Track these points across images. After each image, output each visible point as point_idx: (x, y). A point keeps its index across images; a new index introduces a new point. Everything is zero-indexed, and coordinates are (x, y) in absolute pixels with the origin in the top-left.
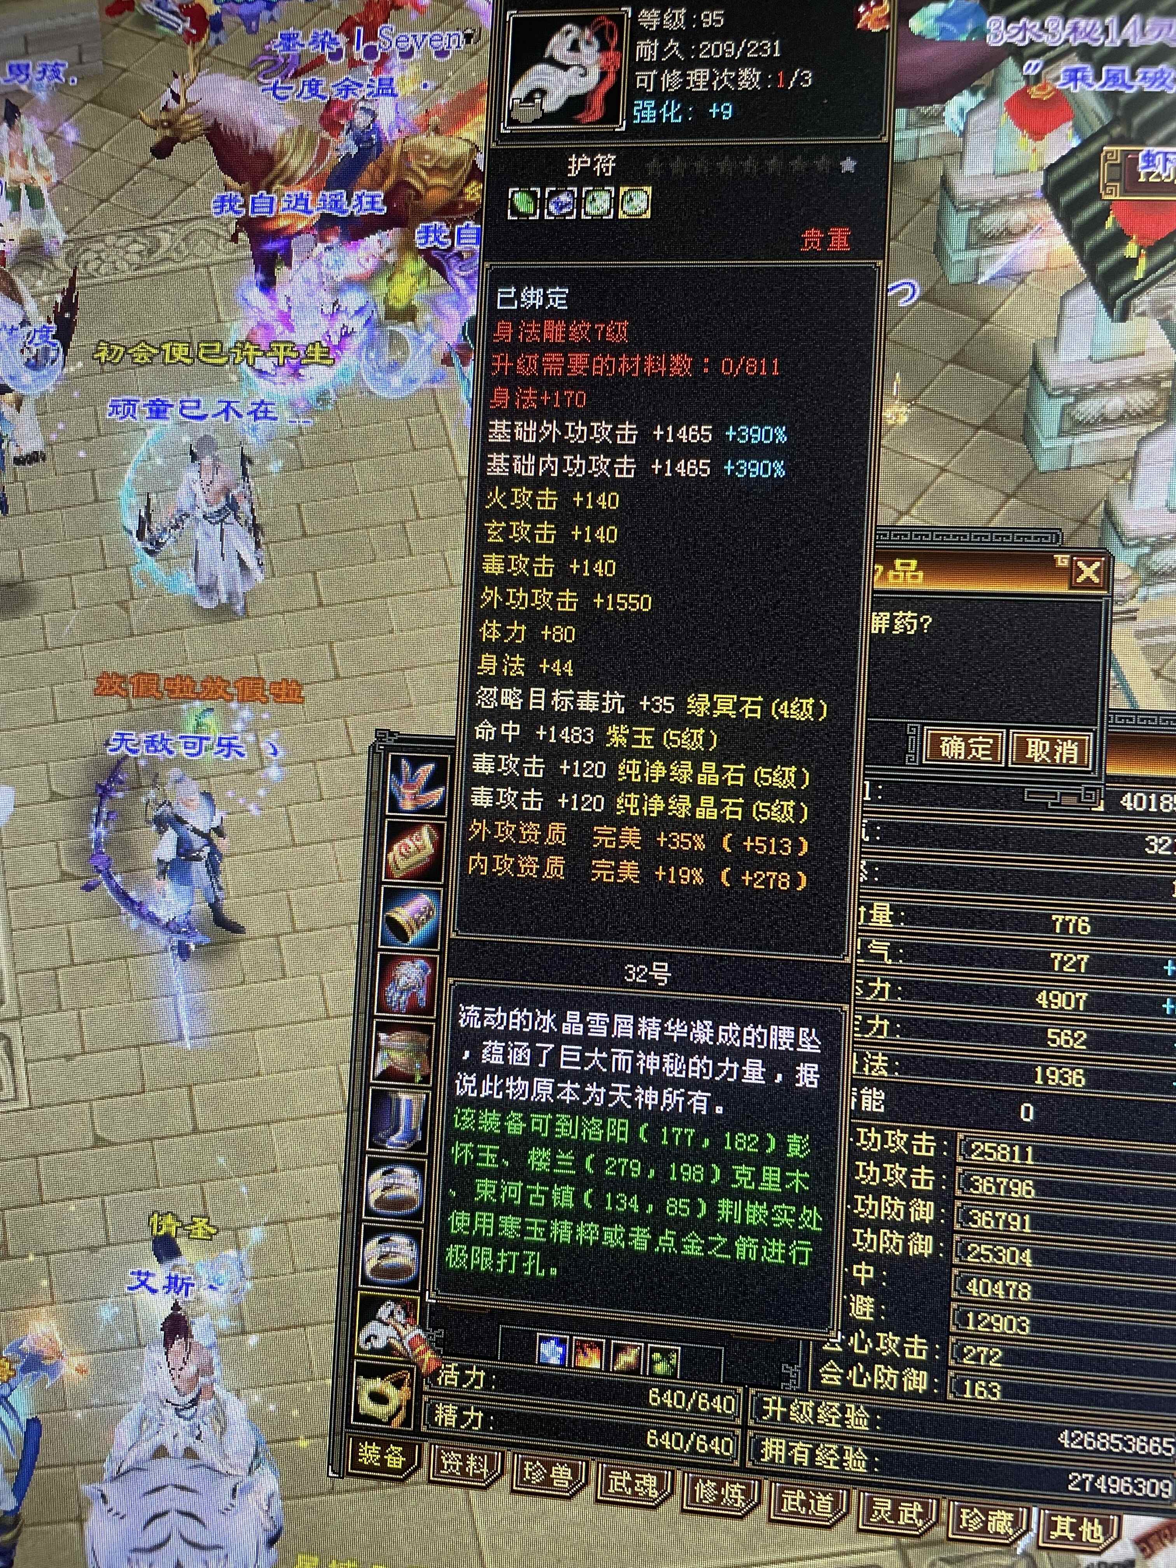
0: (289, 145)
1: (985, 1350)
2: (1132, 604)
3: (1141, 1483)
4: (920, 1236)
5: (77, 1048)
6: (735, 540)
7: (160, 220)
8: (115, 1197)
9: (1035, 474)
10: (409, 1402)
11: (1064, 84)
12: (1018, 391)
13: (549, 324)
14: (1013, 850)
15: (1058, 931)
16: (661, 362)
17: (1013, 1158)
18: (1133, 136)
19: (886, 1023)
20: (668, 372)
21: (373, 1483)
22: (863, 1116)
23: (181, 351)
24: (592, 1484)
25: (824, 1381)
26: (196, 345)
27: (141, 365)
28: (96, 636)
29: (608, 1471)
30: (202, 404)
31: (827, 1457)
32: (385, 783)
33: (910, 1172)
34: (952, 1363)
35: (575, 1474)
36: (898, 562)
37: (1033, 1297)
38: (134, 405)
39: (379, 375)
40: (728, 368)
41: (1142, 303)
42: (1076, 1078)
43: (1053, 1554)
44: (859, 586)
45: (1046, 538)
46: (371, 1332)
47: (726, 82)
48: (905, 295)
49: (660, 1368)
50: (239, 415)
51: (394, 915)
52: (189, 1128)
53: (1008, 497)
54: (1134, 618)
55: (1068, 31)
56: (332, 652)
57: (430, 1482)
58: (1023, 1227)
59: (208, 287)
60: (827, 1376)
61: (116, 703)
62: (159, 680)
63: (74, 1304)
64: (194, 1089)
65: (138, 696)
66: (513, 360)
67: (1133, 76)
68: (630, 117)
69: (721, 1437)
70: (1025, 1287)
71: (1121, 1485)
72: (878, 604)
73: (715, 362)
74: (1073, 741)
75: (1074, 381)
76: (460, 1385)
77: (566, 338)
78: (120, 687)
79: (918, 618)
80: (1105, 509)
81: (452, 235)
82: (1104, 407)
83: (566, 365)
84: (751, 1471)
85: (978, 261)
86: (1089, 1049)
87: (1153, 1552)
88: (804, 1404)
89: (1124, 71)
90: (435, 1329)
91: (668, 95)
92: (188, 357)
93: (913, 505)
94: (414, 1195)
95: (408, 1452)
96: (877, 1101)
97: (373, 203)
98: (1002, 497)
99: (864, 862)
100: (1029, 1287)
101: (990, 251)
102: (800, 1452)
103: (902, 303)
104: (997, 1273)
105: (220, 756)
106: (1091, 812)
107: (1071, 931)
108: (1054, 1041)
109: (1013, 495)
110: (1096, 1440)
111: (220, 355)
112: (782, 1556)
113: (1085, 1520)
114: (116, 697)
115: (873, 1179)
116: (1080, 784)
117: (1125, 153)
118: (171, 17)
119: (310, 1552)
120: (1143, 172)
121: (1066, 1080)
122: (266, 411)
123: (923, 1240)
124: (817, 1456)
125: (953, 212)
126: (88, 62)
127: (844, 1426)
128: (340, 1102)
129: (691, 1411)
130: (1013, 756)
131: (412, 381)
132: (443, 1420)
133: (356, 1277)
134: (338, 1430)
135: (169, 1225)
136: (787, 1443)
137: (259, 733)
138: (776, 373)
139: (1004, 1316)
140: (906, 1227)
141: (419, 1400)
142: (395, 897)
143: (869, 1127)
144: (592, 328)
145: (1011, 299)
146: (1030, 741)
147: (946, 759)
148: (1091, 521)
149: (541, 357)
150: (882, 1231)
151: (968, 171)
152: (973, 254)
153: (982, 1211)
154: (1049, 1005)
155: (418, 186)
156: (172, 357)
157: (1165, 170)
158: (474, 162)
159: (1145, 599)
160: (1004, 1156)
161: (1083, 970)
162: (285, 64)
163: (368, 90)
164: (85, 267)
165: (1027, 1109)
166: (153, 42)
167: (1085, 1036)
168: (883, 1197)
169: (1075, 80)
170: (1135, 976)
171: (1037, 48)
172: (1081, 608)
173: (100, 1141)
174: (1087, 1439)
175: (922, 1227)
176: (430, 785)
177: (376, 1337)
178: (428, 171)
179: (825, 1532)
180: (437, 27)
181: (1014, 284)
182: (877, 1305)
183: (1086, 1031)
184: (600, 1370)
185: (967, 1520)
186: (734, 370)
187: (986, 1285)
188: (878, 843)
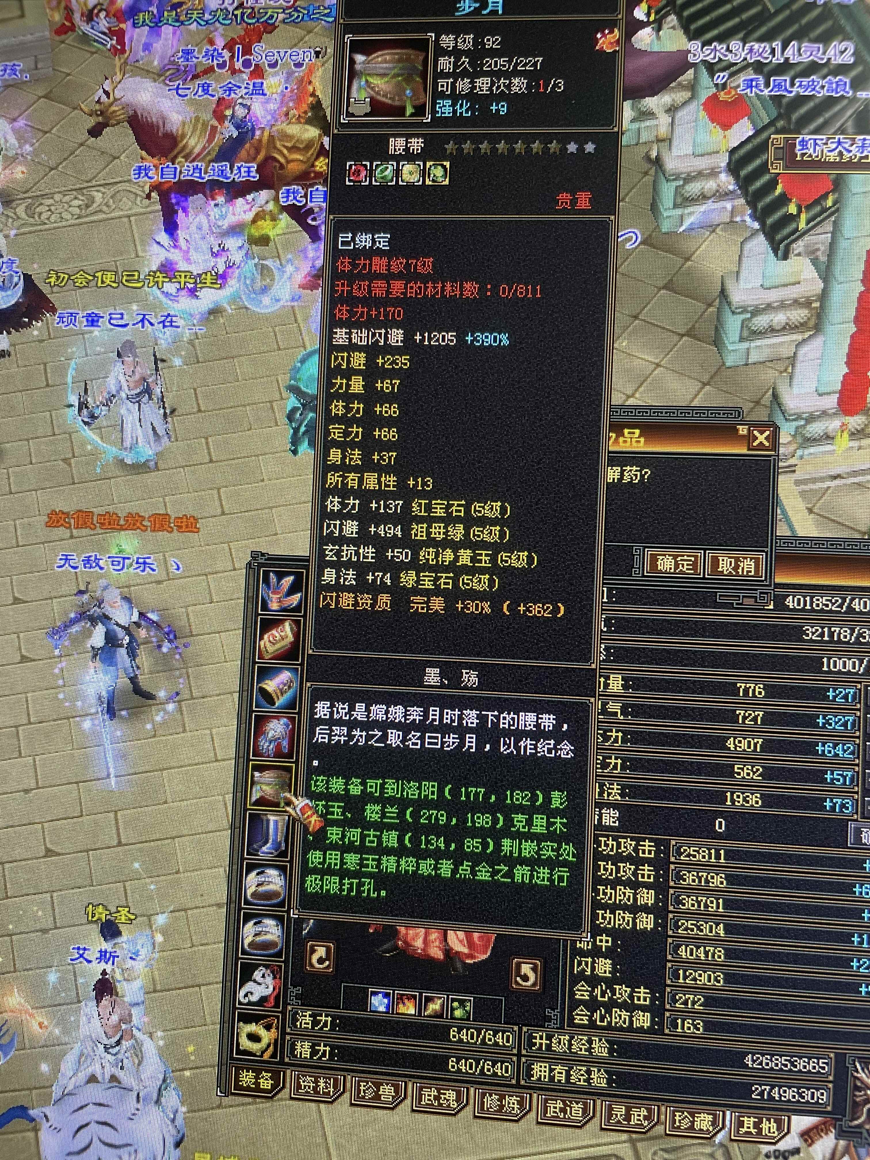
0: (188, 130)
1: (692, 997)
2: (792, 461)
3: (804, 1092)
4: (645, 915)
5: (33, 785)
6: (510, 415)
7: (94, 183)
8: (60, 893)
9: (723, 368)
10: (276, 1041)
11: (743, 90)
12: (711, 309)
13: (376, 260)
14: (709, 637)
15: (741, 694)
16: (456, 288)
17: (710, 858)
18: (792, 127)
19: (619, 761)
20: (461, 294)
21: (250, 1100)
22: (604, 829)
23: (109, 278)
24: (409, 1098)
25: (576, 1021)
26: (120, 273)
27: (81, 288)
28: (47, 484)
29: (421, 1089)
30: (125, 316)
31: (578, 1076)
32: (258, 590)
33: (637, 869)
34: (668, 1007)
35: (396, 1091)
36: (626, 431)
37: (725, 958)
38: (75, 317)
39: (253, 296)
40: (505, 291)
41: (799, 246)
42: (755, 800)
43: (742, 1145)
44: (599, 449)
45: (731, 414)
46: (250, 990)
47: (502, 88)
48: (631, 240)
49: (458, 1013)
50: (152, 324)
51: (265, 686)
52: (115, 843)
53: (704, 384)
54: (794, 471)
55: (746, 52)
56: (219, 496)
57: (292, 1099)
58: (718, 908)
59: (129, 231)
60: (578, 1017)
61: (62, 532)
62: (93, 515)
63: (31, 972)
64: (119, 813)
65: (77, 528)
66: (350, 285)
67: (792, 84)
68: (434, 112)
69: (502, 1062)
70: (720, 951)
71: (790, 1094)
72: (612, 461)
73: (496, 287)
74: (751, 559)
75: (750, 303)
76: (313, 1028)
77: (388, 270)
78: (64, 520)
79: (640, 471)
80: (773, 393)
81: (306, 196)
82: (772, 320)
83: (388, 290)
84: (524, 1087)
85: (682, 217)
86: (764, 779)
87: (813, 1142)
88: (562, 1037)
89: (786, 80)
90: (295, 987)
91: (461, 97)
92: (114, 282)
93: (636, 390)
94: (279, 890)
95: (275, 1077)
96: (613, 818)
97: (249, 172)
98: (700, 385)
99: (603, 646)
100: (723, 951)
101: (690, 209)
102: (559, 1073)
103: (628, 246)
104: (699, 941)
105: (138, 570)
106: (764, 609)
107: (751, 695)
108: (739, 774)
109: (708, 384)
110: (772, 1061)
111: (138, 281)
112: (548, 1149)
113: (764, 1119)
114: (62, 528)
115: (611, 874)
116: (756, 590)
117: (787, 140)
118: (102, 36)
119: (203, 1151)
120: (799, 153)
121: (748, 802)
122: (171, 322)
123: (647, 918)
124: (571, 1075)
125: (664, 181)
126: (42, 68)
127: (591, 1053)
128: (225, 823)
129: (480, 1044)
130: (709, 569)
131: (278, 300)
132: (301, 1053)
133: (237, 949)
134: (224, 1061)
135: (101, 914)
136: (550, 1066)
137: (167, 555)
138: (539, 296)
139: (705, 972)
140: (635, 909)
141: (283, 1039)
142: (265, 673)
143: (608, 836)
144: (407, 263)
145: (706, 243)
146: (721, 558)
147: (661, 572)
148: (763, 402)
149: (370, 284)
150: (617, 912)
151: (675, 152)
152: (679, 212)
153: (689, 897)
154: (735, 748)
155: (282, 160)
156: (103, 282)
157: (815, 152)
158: (322, 143)
159: (801, 457)
160: (704, 857)
161: (759, 723)
162: (185, 72)
163: (246, 91)
164: (40, 218)
165: (720, 823)
166: (89, 55)
167: (761, 770)
168: (618, 887)
169: (751, 87)
170: (797, 726)
171: (724, 64)
172: (757, 465)
173: (49, 853)
174: (765, 1061)
175: (645, 909)
176: (292, 591)
177: (252, 993)
178: (289, 149)
179: (577, 1130)
180: (295, 45)
181: (708, 233)
182: (614, 965)
183: (762, 767)
184: (415, 1015)
185: (680, 1121)
186: (509, 293)
187: (692, 950)
188: (613, 632)
